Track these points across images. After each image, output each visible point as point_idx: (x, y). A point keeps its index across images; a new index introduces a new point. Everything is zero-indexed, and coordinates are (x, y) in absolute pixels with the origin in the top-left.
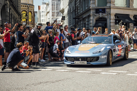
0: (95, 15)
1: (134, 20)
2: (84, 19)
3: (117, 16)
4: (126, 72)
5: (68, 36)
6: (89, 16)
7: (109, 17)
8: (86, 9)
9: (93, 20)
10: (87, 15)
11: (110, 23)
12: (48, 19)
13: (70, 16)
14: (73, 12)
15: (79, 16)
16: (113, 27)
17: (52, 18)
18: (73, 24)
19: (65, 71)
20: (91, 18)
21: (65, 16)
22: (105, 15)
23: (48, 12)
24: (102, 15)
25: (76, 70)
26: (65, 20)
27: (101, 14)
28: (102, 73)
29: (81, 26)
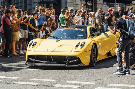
4: (93, 83)
16: (70, 4)
25: (13, 80)
28: (56, 85)
29: (19, 1)
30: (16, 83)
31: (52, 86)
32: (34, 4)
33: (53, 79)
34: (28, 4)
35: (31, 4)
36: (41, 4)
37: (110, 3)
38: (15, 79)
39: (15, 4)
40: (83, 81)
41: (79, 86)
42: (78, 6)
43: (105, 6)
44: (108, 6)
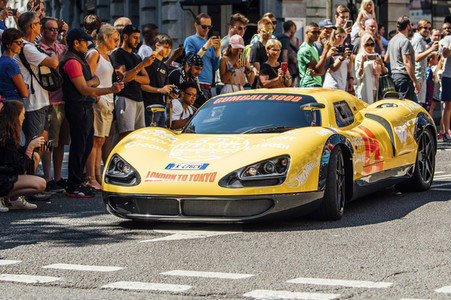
5: (45, 70)
25: (102, 275)
28: (254, 294)
30: (112, 285)
31: (238, 296)
32: (164, 7)
33: (241, 271)
34: (145, 9)
35: (153, 9)
36: (191, 7)
38: (107, 273)
39: (98, 7)
40: (348, 279)
41: (334, 296)
42: (320, 13)
43: (415, 12)
44: (427, 13)
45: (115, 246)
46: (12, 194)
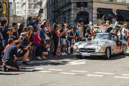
0: (77, 8)
1: (117, 15)
2: (64, 13)
3: (100, 11)
4: (112, 74)
6: (70, 10)
7: (91, 11)
8: (67, 2)
9: (74, 14)
10: (68, 8)
11: (93, 17)
12: (24, 11)
13: (49, 9)
14: (52, 4)
15: (58, 10)
16: (95, 22)
17: (29, 11)
18: (52, 17)
19: (48, 72)
20: (72, 12)
21: (43, 9)
22: (86, 9)
23: (25, 4)
24: (84, 9)
25: (59, 71)
26: (43, 13)
27: (82, 8)
28: (88, 75)
29: (61, 20)
30: (61, 73)
31: (85, 75)
32: (71, 22)
33: (85, 71)
35: (69, 22)
36: (76, 22)
37: (121, 22)
40: (105, 72)
41: (103, 76)
42: (100, 24)
45: (62, 66)
46: (42, 55)
